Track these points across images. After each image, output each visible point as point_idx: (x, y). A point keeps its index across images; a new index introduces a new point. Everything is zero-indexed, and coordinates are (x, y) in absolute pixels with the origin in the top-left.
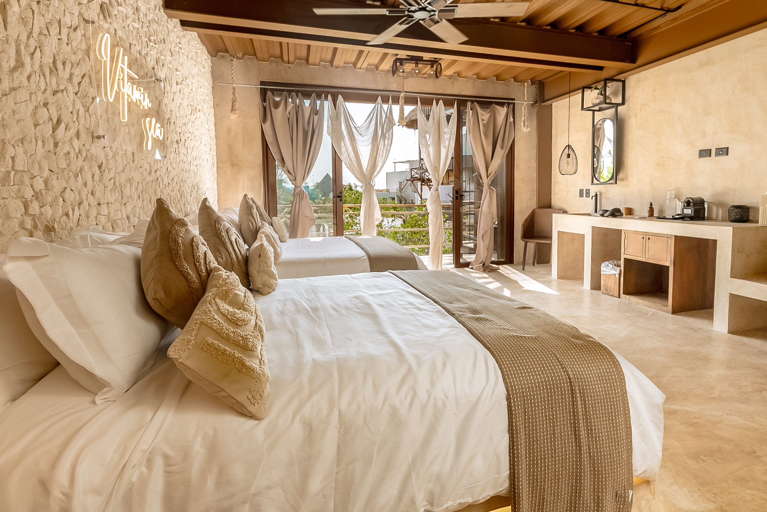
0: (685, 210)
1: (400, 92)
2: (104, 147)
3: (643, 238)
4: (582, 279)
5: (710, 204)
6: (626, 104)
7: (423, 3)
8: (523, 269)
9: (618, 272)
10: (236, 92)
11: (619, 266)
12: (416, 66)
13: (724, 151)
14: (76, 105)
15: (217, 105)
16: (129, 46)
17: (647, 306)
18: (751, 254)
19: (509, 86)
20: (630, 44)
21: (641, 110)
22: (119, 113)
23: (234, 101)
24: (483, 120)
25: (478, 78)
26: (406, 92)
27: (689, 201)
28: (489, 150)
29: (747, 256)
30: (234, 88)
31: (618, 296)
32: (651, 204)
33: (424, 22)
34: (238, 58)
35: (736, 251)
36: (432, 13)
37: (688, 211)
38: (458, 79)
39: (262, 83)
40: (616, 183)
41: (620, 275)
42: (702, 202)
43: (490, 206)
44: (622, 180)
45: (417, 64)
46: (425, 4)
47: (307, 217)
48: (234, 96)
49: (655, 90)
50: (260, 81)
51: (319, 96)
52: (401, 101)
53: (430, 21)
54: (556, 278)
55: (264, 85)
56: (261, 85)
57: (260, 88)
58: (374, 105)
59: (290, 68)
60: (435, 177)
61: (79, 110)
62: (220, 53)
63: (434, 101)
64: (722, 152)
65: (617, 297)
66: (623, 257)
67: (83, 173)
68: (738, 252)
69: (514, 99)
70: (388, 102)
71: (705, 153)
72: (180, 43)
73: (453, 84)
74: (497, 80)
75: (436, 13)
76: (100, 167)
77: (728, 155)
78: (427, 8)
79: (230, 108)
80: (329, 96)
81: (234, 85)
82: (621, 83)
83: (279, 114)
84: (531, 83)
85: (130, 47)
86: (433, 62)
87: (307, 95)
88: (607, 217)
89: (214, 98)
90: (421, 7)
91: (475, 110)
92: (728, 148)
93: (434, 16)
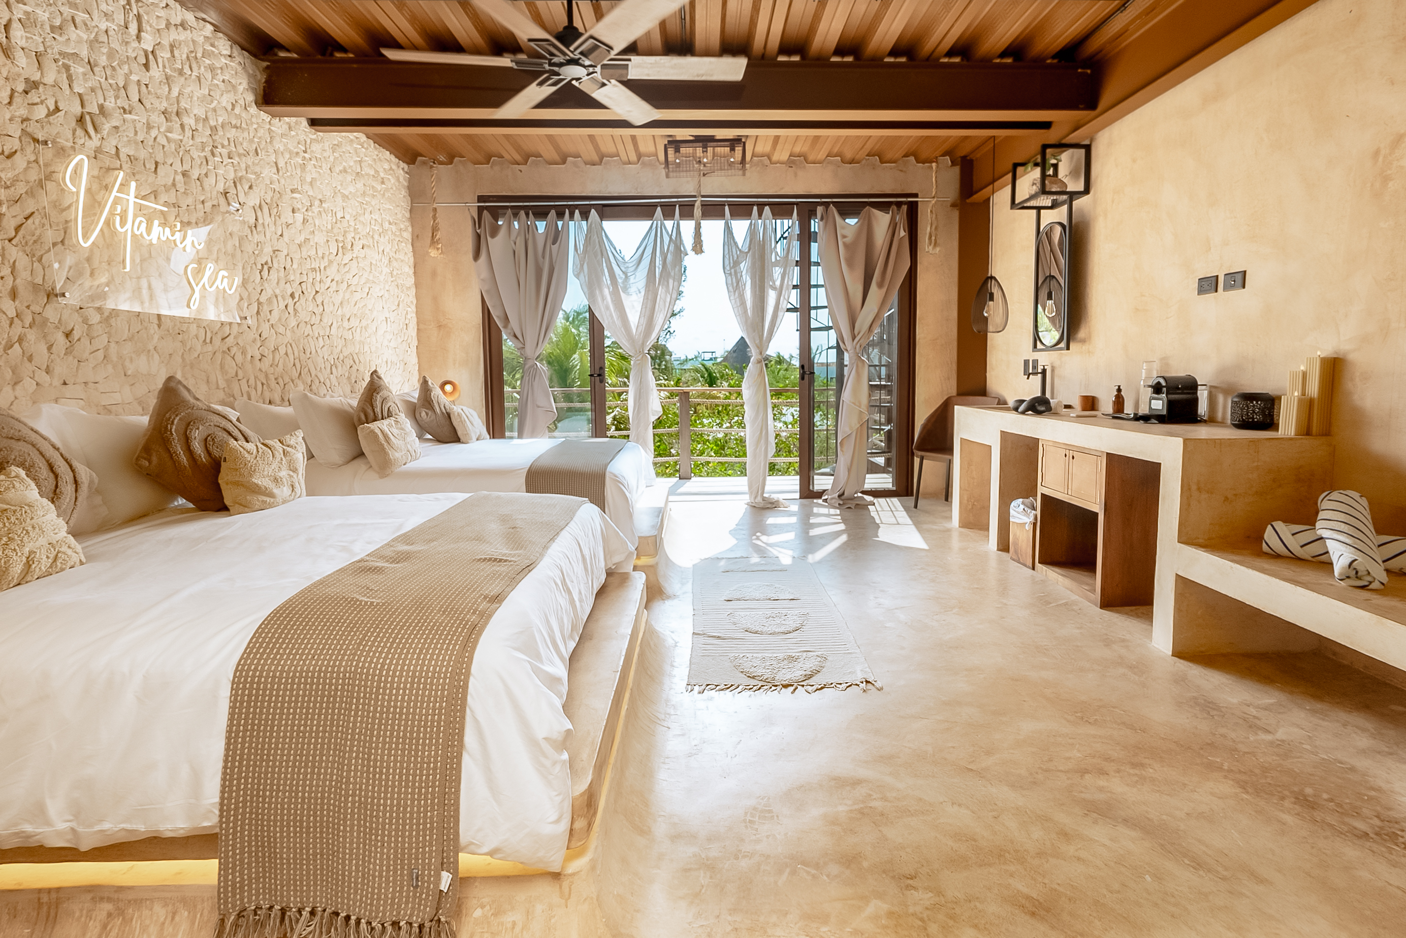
0: (1153, 401)
1: (694, 196)
2: (81, 308)
3: (1066, 456)
4: (988, 529)
5: (1213, 390)
6: (1092, 192)
7: (572, 52)
8: (916, 507)
9: (1032, 519)
10: (437, 215)
11: (1034, 509)
12: (703, 152)
13: (1239, 280)
14: (7, 255)
15: (417, 236)
16: (154, 166)
17: (1068, 589)
18: (1235, 495)
19: (905, 172)
20: (1089, 71)
21: (1113, 202)
22: (124, 261)
23: (435, 230)
24: (844, 237)
25: (843, 161)
26: (703, 196)
27: (1159, 383)
28: (856, 289)
29: (1226, 499)
30: (435, 210)
31: (1031, 566)
32: (1119, 390)
33: (580, 83)
34: (441, 163)
35: (1194, 487)
36: (591, 70)
37: (1159, 405)
38: (805, 167)
39: (481, 199)
40: (1068, 348)
41: (1035, 525)
42: (1191, 386)
43: (855, 391)
44: (1083, 341)
45: (705, 147)
46: (575, 53)
47: (539, 407)
48: (434, 221)
49: (1134, 161)
50: (478, 196)
51: (560, 215)
52: (697, 211)
53: (589, 82)
54: (957, 525)
55: (485, 202)
56: (479, 201)
57: (478, 206)
58: (651, 222)
59: (521, 171)
60: (755, 341)
61: (15, 262)
62: (419, 158)
63: (755, 208)
64: (1234, 281)
65: (1028, 567)
66: (1041, 490)
67: (25, 344)
68: (1199, 489)
69: (916, 195)
70: (674, 216)
71: (1208, 285)
72: (305, 152)
73: (796, 175)
74: (882, 162)
75: (598, 69)
76: (68, 335)
77: (1244, 287)
78: (580, 61)
79: (430, 239)
80: (577, 212)
81: (435, 205)
82: (1083, 151)
83: (497, 245)
84: (952, 162)
85: (156, 168)
86: (734, 143)
87: (541, 214)
88: (1023, 413)
89: (412, 226)
90: (568, 58)
91: (830, 219)
92: (1245, 272)
93: (595, 74)
